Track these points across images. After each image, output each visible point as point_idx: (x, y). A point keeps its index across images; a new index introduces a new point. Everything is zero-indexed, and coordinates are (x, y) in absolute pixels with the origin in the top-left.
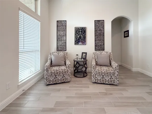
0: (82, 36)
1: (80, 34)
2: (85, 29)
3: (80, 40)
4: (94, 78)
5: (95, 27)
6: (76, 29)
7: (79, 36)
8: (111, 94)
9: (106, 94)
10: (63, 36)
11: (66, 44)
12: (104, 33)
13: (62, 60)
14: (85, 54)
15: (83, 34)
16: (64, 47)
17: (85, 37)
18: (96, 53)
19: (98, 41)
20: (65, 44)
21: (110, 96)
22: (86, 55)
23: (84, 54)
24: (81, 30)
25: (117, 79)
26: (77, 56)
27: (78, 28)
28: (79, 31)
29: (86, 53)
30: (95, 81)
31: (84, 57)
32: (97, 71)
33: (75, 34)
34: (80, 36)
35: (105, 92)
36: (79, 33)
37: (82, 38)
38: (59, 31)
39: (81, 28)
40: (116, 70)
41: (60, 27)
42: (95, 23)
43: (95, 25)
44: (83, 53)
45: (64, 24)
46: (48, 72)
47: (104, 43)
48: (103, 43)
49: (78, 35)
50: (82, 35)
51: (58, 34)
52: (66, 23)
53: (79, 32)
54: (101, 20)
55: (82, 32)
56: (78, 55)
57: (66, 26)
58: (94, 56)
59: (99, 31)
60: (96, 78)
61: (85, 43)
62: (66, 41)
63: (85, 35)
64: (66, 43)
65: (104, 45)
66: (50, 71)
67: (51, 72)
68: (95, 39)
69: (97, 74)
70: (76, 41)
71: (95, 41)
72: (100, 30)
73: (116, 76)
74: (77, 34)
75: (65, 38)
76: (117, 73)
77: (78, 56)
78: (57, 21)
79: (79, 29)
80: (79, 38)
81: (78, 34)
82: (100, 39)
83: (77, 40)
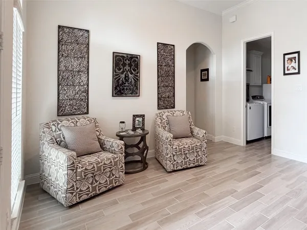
0: (130, 75)
1: (127, 69)
2: (137, 59)
3: (127, 84)
4: (172, 162)
5: (158, 56)
6: (116, 56)
7: (123, 76)
8: (203, 177)
9: (197, 179)
10: (79, 71)
11: (88, 94)
12: (174, 73)
13: (93, 139)
14: (141, 119)
15: (135, 70)
16: (82, 103)
17: (138, 80)
18: (163, 115)
19: (163, 89)
20: (85, 94)
21: (203, 179)
22: (143, 120)
23: (137, 119)
24: (127, 62)
25: (204, 155)
26: (121, 124)
27: (121, 55)
28: (124, 62)
29: (143, 116)
30: (172, 168)
31: (139, 125)
32: (176, 148)
33: (114, 71)
34: (126, 76)
35: (195, 177)
36: (124, 67)
37: (130, 80)
38: (66, 57)
39: (129, 56)
40: (204, 140)
41: (70, 47)
42: (158, 49)
43: (158, 54)
44: (135, 116)
45: (81, 40)
46: (75, 171)
47: (174, 94)
48: (172, 94)
49: (122, 73)
50: (132, 73)
51: (62, 65)
52: (88, 37)
53: (124, 65)
54: (168, 45)
55: (130, 65)
56: (123, 122)
57: (88, 44)
58: (160, 121)
59: (165, 67)
60: (175, 161)
61: (137, 93)
62: (88, 86)
63: (137, 73)
64: (87, 92)
65: (174, 96)
66: (82, 168)
67: (86, 169)
68: (158, 84)
69: (176, 153)
70: (116, 88)
71: (158, 87)
72: (168, 65)
73: (204, 151)
74: (120, 69)
75: (84, 78)
76: (205, 145)
77: (123, 124)
78: (59, 27)
79: (123, 57)
80: (124, 80)
81: (122, 70)
82: (167, 84)
83: (118, 86)
